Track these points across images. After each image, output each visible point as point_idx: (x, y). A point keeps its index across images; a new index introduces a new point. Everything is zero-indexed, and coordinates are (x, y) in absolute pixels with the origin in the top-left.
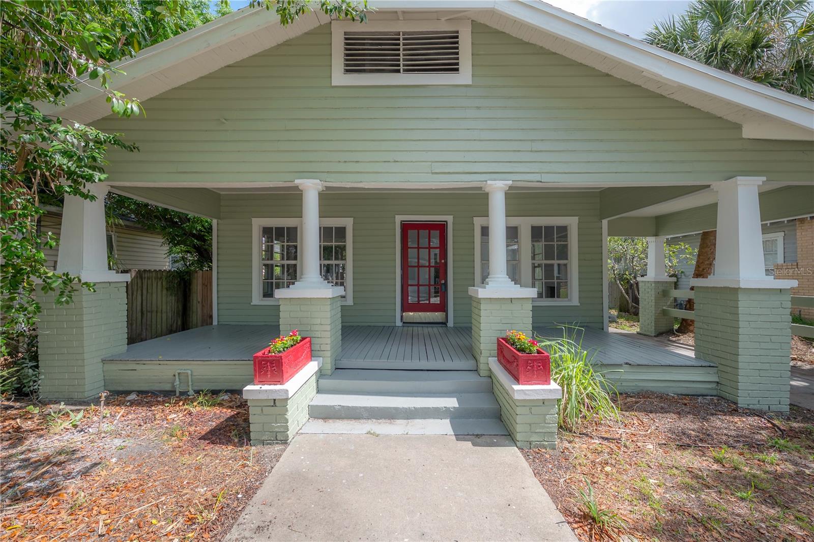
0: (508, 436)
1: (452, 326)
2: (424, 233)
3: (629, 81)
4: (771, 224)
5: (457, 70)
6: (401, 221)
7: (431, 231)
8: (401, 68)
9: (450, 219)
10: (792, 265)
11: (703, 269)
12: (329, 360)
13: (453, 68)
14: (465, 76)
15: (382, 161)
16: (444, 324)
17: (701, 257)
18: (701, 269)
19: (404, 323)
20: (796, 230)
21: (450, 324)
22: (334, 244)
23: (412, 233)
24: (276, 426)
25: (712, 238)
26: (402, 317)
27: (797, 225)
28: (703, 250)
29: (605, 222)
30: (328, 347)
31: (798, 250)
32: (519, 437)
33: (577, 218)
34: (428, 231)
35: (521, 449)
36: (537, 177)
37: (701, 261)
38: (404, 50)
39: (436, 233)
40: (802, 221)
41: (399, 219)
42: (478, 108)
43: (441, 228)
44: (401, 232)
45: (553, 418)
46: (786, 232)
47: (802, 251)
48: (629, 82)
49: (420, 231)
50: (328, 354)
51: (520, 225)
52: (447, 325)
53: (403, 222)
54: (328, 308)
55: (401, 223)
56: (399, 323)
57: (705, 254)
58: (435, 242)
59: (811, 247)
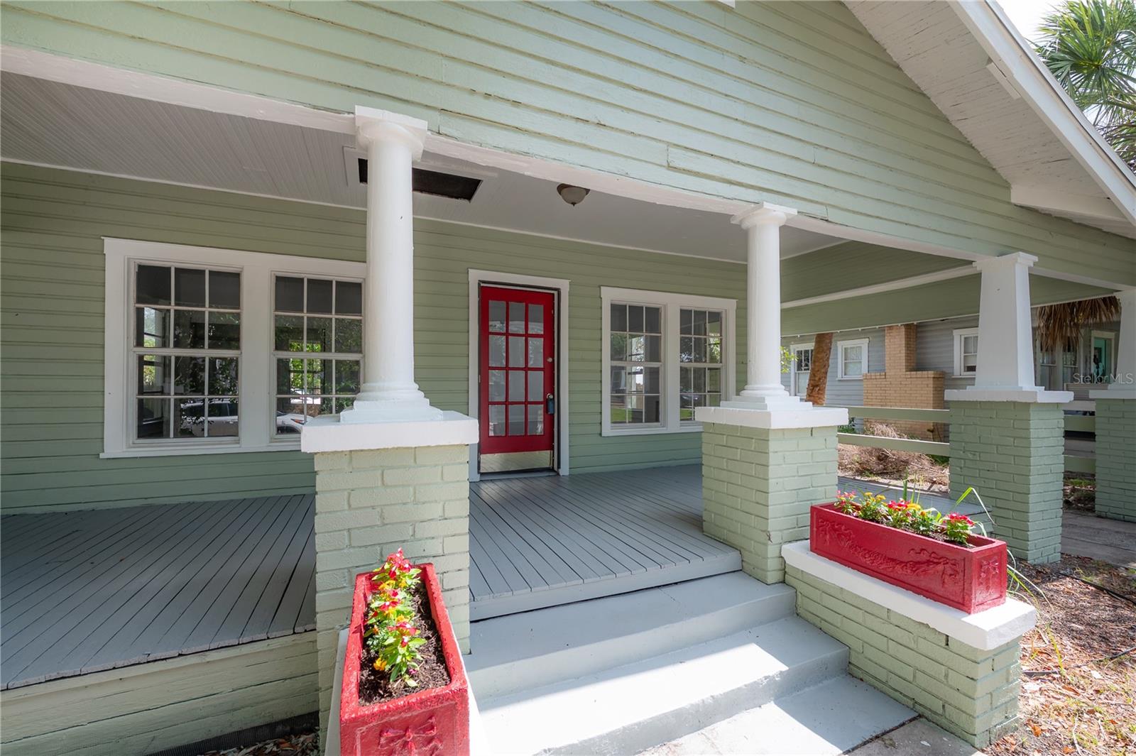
1: (567, 474)
2: (517, 308)
3: (919, 85)
4: (862, 330)
6: (481, 281)
7: (530, 305)
9: (564, 285)
10: (880, 375)
11: (820, 379)
15: (572, 118)
16: (552, 470)
17: (817, 364)
18: (817, 379)
19: (482, 474)
20: (884, 337)
21: (564, 470)
22: (334, 316)
23: (496, 307)
25: (828, 341)
26: (479, 463)
27: (886, 332)
28: (818, 356)
31: (886, 359)
33: (735, 301)
34: (524, 304)
37: (817, 369)
39: (537, 310)
40: (890, 328)
41: (475, 276)
43: (546, 301)
44: (479, 302)
46: (871, 339)
47: (890, 359)
48: (919, 88)
49: (511, 304)
51: (665, 306)
52: (558, 474)
53: (482, 285)
55: (479, 284)
57: (821, 361)
58: (537, 328)
59: (899, 355)
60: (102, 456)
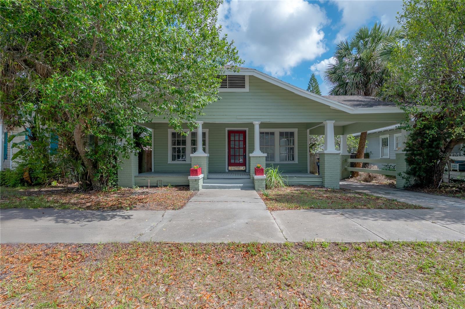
0: (253, 188)
2: (237, 135)
5: (245, 87)
7: (240, 134)
8: (228, 86)
9: (247, 130)
12: (206, 175)
13: (243, 87)
14: (247, 89)
16: (245, 171)
19: (229, 171)
21: (247, 171)
23: (232, 135)
24: (196, 186)
26: (228, 168)
29: (308, 130)
30: (206, 171)
32: (256, 188)
33: (297, 129)
35: (256, 191)
36: (269, 120)
38: (228, 81)
39: (243, 135)
41: (227, 129)
42: (251, 99)
43: (244, 133)
44: (228, 135)
45: (264, 184)
49: (236, 134)
50: (206, 173)
51: (275, 132)
54: (206, 159)
55: (228, 131)
56: (227, 171)
60: (168, 163)
